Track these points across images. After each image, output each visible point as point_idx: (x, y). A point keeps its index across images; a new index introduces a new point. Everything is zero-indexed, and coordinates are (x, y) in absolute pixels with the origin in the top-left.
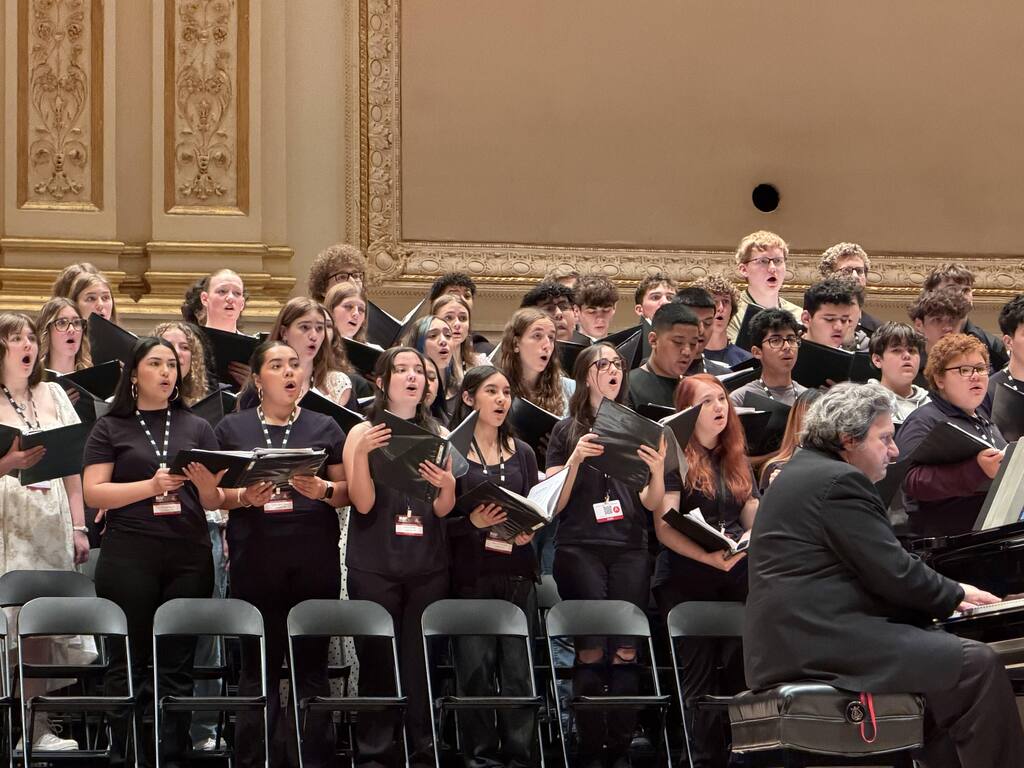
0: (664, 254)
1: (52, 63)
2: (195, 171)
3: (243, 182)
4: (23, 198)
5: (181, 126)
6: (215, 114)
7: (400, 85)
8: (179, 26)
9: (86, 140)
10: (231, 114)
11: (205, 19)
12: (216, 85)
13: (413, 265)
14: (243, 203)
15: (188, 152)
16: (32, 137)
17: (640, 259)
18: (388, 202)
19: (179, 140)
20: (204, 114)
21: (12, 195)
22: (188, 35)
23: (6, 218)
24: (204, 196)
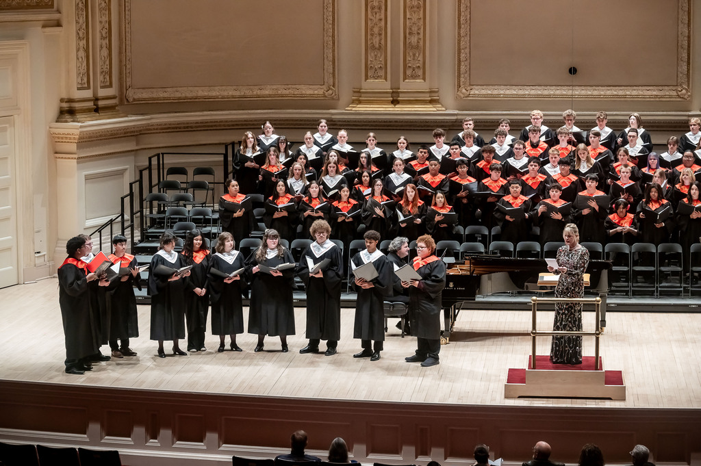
1: (374, 42)
2: (412, 70)
3: (424, 73)
4: (367, 78)
5: (408, 58)
6: (417, 55)
7: (470, 43)
8: (408, 31)
9: (383, 63)
10: (422, 54)
11: (415, 29)
12: (417, 47)
13: (472, 93)
14: (424, 79)
15: (410, 65)
16: (369, 62)
17: (536, 89)
18: (466, 75)
19: (407, 62)
20: (414, 55)
21: (364, 78)
22: (410, 33)
23: (362, 84)
24: (414, 77)
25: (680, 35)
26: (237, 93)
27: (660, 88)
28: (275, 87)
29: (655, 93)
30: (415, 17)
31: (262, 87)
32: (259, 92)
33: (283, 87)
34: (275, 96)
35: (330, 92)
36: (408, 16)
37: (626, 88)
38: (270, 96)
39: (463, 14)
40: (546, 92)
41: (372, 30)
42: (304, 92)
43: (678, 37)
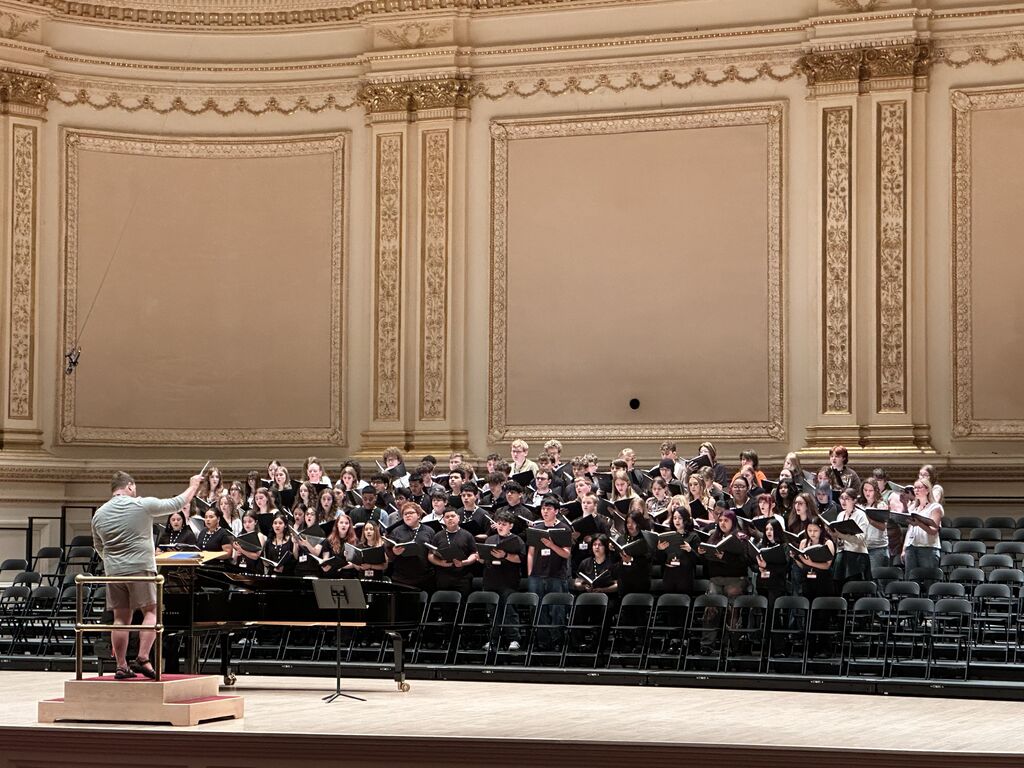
0: (597, 427)
1: (386, 369)
2: (430, 404)
3: (445, 409)
4: (376, 417)
5: (426, 389)
6: (437, 385)
7: (506, 369)
8: (426, 354)
9: (395, 396)
10: (442, 384)
11: (434, 351)
12: (437, 375)
13: (507, 435)
14: (444, 416)
15: (429, 398)
16: (379, 396)
18: (501, 412)
19: (425, 394)
20: (434, 385)
21: (372, 417)
22: (428, 357)
23: (371, 426)
24: (434, 414)
25: (771, 353)
26: (224, 439)
27: (747, 425)
28: (272, 431)
29: (739, 432)
30: (435, 335)
31: (257, 431)
32: (252, 438)
33: (282, 430)
34: (271, 442)
35: (336, 436)
36: (426, 334)
37: (702, 426)
38: (264, 442)
39: (496, 331)
40: (600, 433)
41: (383, 354)
42: (305, 437)
43: (769, 354)
